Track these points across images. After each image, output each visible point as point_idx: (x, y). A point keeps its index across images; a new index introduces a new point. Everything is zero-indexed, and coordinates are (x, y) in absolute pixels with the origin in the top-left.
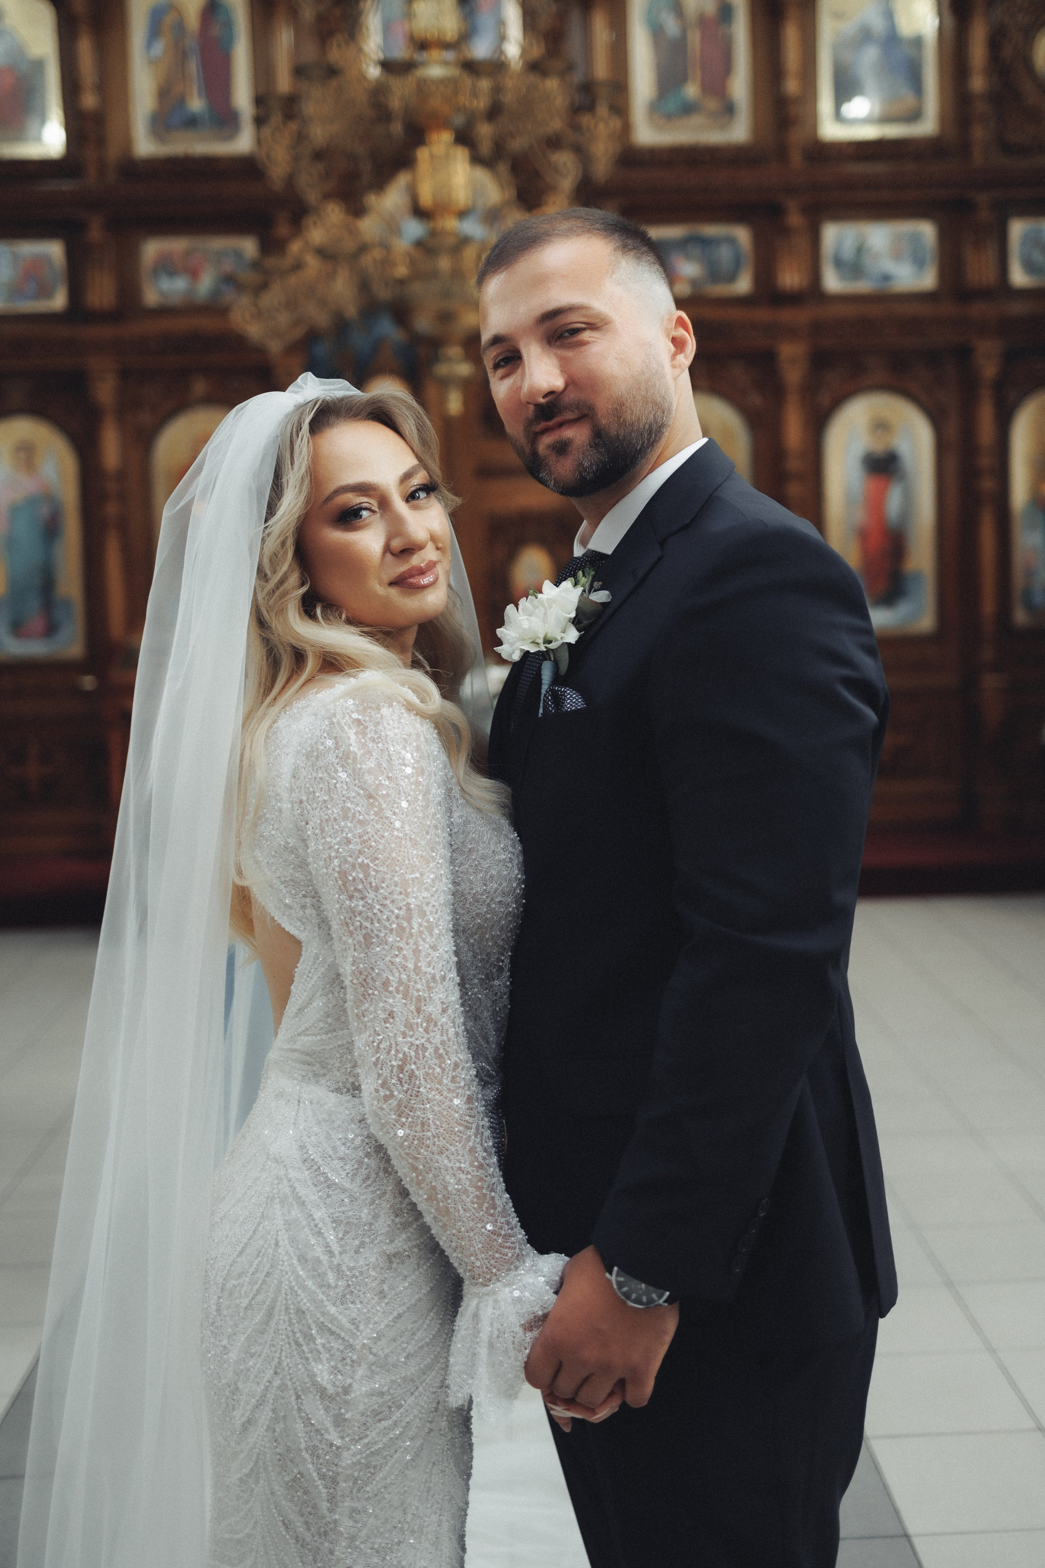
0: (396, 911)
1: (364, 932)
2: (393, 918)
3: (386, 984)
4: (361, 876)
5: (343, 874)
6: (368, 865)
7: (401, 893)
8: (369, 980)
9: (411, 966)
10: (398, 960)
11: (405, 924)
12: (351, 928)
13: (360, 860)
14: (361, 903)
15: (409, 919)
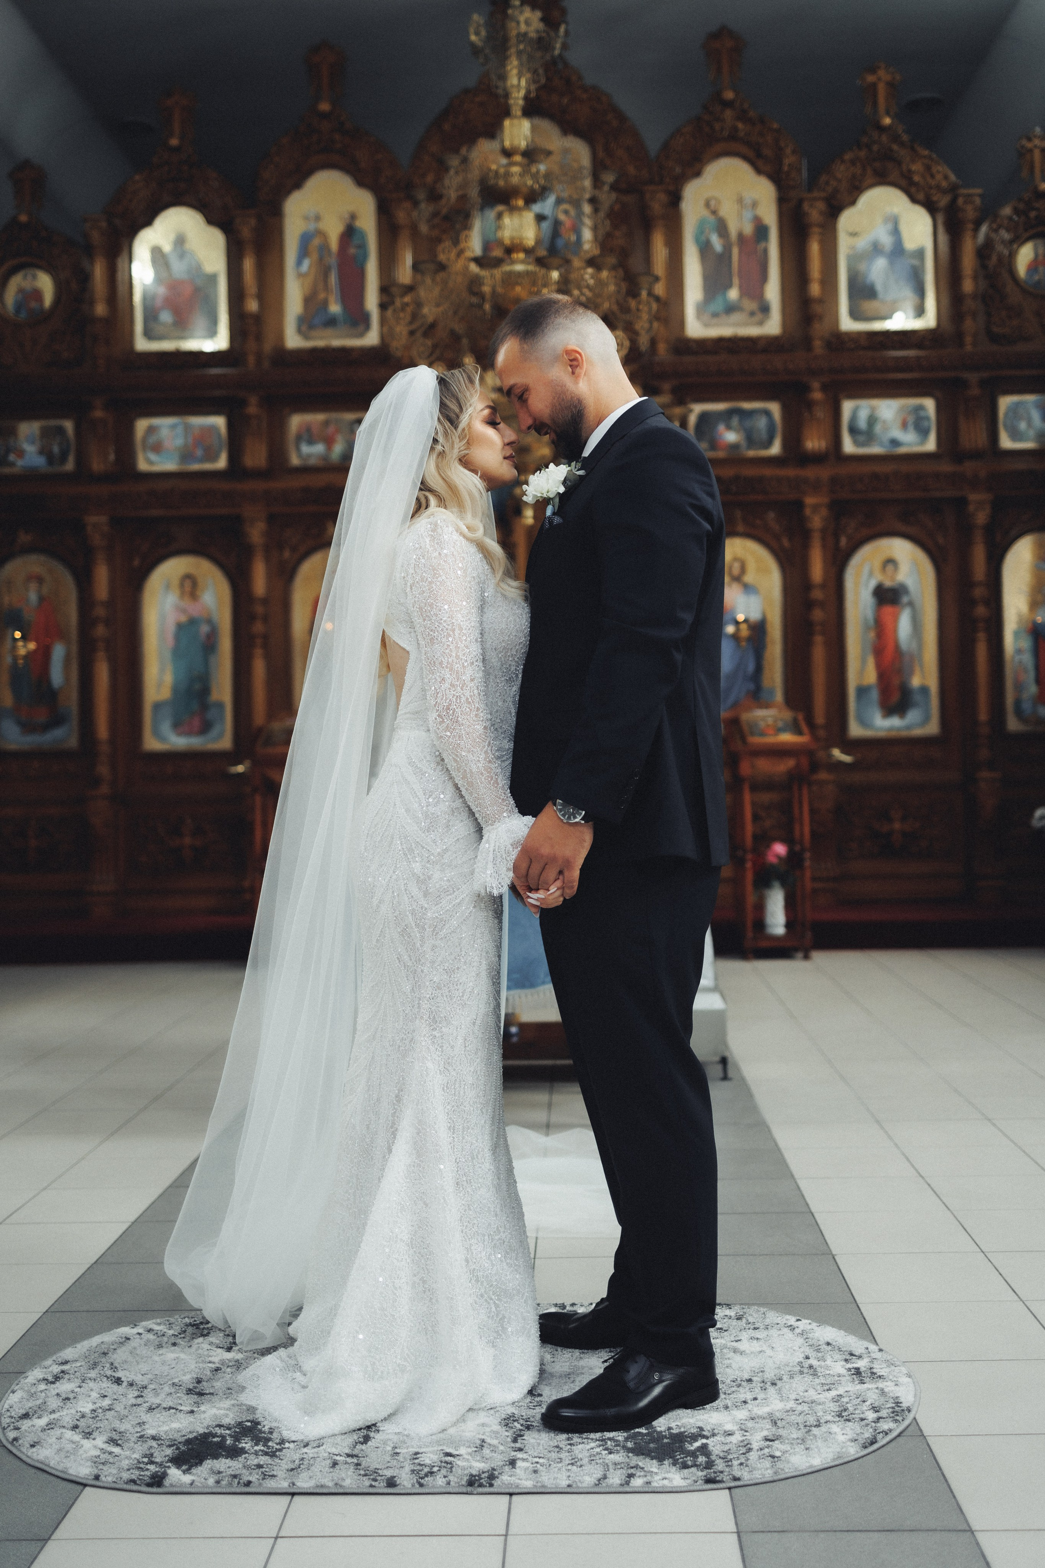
0: (446, 626)
1: (430, 637)
2: (445, 630)
3: (441, 663)
4: (429, 608)
5: (421, 608)
6: (432, 604)
7: (449, 617)
8: (432, 662)
9: (454, 655)
10: (447, 651)
11: (451, 633)
12: (424, 636)
13: (428, 601)
14: (429, 622)
15: (453, 630)
